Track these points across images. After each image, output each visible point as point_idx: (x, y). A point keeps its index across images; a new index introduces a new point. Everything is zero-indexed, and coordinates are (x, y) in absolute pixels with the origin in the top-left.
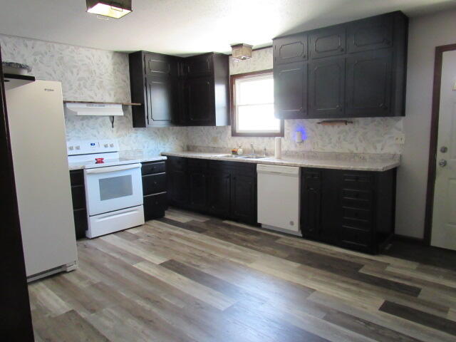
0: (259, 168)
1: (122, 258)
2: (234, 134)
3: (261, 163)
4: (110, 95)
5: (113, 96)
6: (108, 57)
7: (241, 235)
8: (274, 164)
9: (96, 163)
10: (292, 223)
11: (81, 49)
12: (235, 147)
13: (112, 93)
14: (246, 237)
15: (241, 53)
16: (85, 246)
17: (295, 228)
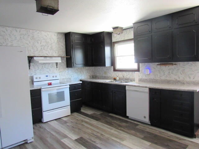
0: (127, 88)
1: (57, 135)
2: (115, 70)
3: (128, 85)
4: (56, 53)
5: (57, 53)
6: (55, 35)
7: (118, 123)
8: (135, 86)
9: (48, 85)
10: (145, 117)
11: (42, 32)
12: (115, 76)
13: (57, 52)
14: (121, 124)
15: (118, 31)
16: (40, 127)
17: (147, 120)
